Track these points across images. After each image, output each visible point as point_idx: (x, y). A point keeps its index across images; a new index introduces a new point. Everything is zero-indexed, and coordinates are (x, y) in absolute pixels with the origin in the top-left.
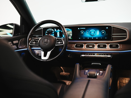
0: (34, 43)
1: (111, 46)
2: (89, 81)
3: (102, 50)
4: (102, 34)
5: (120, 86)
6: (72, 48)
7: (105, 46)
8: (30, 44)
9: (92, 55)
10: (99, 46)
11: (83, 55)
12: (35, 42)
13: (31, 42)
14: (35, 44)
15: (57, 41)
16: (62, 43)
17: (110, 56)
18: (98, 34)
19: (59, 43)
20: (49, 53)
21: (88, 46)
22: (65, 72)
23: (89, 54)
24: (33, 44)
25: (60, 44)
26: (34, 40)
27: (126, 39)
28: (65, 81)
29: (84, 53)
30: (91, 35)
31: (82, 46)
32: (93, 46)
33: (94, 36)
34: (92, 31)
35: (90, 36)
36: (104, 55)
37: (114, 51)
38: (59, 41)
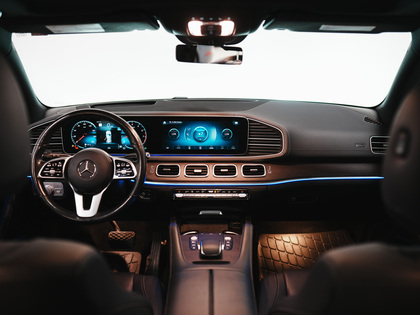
0: (52, 171)
1: (246, 171)
2: (211, 271)
3: (225, 180)
4: (225, 138)
5: (263, 256)
6: (150, 177)
7: (232, 171)
8: (39, 175)
9: (200, 192)
10: (218, 171)
11: (179, 195)
12: (56, 168)
13: (44, 169)
14: (55, 175)
15: (117, 168)
16: (132, 174)
17: (244, 195)
18: (213, 137)
19: (124, 171)
20: (96, 200)
21: (190, 171)
22: (121, 230)
23: (195, 192)
24: (49, 174)
25: (126, 175)
26: (52, 163)
27: (280, 154)
28: (121, 253)
29: (183, 190)
30: (196, 140)
31: (175, 171)
32: (205, 171)
33: (205, 144)
34: (200, 129)
35: (195, 143)
36: (232, 192)
37: (253, 182)
38: (121, 168)
